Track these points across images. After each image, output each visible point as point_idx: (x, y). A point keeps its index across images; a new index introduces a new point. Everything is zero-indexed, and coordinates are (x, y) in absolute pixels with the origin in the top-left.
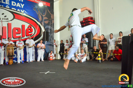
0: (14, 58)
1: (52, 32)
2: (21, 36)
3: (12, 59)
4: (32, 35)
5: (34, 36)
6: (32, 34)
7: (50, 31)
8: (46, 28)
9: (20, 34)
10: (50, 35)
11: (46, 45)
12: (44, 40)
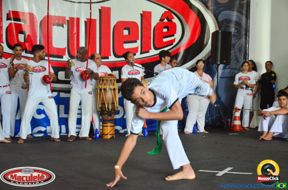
0: (116, 119)
1: (244, 33)
2: (138, 47)
3: (110, 121)
4: (174, 44)
5: (179, 49)
6: (174, 40)
7: (236, 29)
8: (220, 19)
9: (136, 42)
10: (234, 45)
11: (220, 78)
12: (215, 62)
